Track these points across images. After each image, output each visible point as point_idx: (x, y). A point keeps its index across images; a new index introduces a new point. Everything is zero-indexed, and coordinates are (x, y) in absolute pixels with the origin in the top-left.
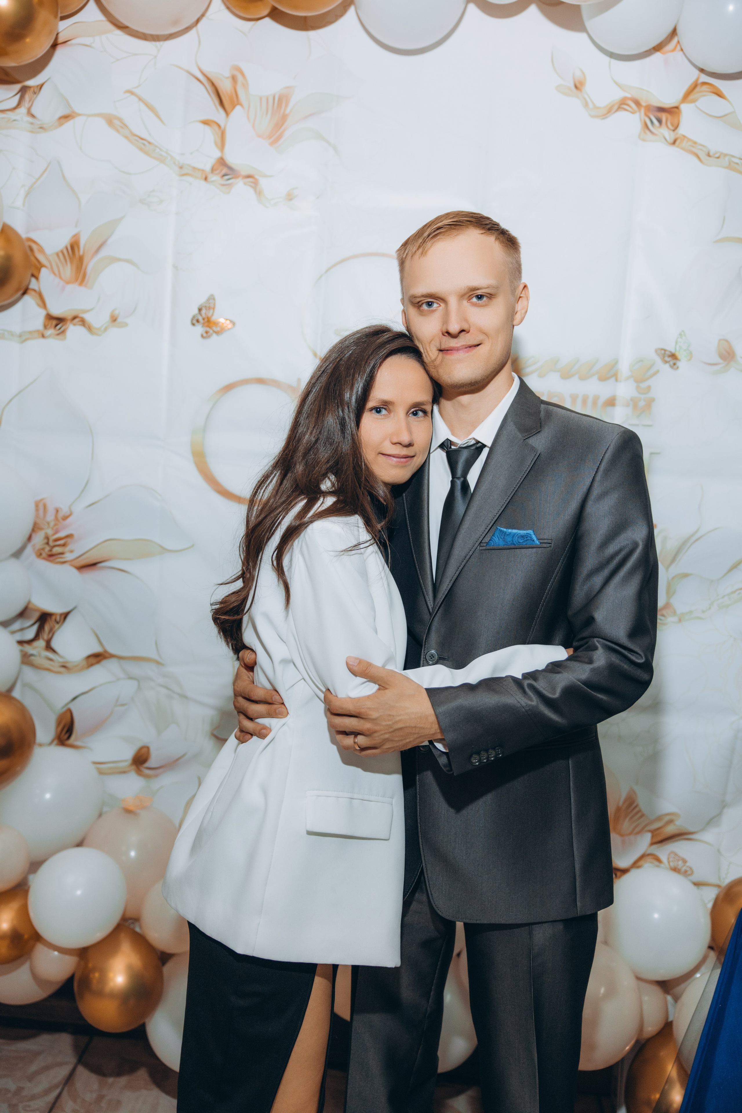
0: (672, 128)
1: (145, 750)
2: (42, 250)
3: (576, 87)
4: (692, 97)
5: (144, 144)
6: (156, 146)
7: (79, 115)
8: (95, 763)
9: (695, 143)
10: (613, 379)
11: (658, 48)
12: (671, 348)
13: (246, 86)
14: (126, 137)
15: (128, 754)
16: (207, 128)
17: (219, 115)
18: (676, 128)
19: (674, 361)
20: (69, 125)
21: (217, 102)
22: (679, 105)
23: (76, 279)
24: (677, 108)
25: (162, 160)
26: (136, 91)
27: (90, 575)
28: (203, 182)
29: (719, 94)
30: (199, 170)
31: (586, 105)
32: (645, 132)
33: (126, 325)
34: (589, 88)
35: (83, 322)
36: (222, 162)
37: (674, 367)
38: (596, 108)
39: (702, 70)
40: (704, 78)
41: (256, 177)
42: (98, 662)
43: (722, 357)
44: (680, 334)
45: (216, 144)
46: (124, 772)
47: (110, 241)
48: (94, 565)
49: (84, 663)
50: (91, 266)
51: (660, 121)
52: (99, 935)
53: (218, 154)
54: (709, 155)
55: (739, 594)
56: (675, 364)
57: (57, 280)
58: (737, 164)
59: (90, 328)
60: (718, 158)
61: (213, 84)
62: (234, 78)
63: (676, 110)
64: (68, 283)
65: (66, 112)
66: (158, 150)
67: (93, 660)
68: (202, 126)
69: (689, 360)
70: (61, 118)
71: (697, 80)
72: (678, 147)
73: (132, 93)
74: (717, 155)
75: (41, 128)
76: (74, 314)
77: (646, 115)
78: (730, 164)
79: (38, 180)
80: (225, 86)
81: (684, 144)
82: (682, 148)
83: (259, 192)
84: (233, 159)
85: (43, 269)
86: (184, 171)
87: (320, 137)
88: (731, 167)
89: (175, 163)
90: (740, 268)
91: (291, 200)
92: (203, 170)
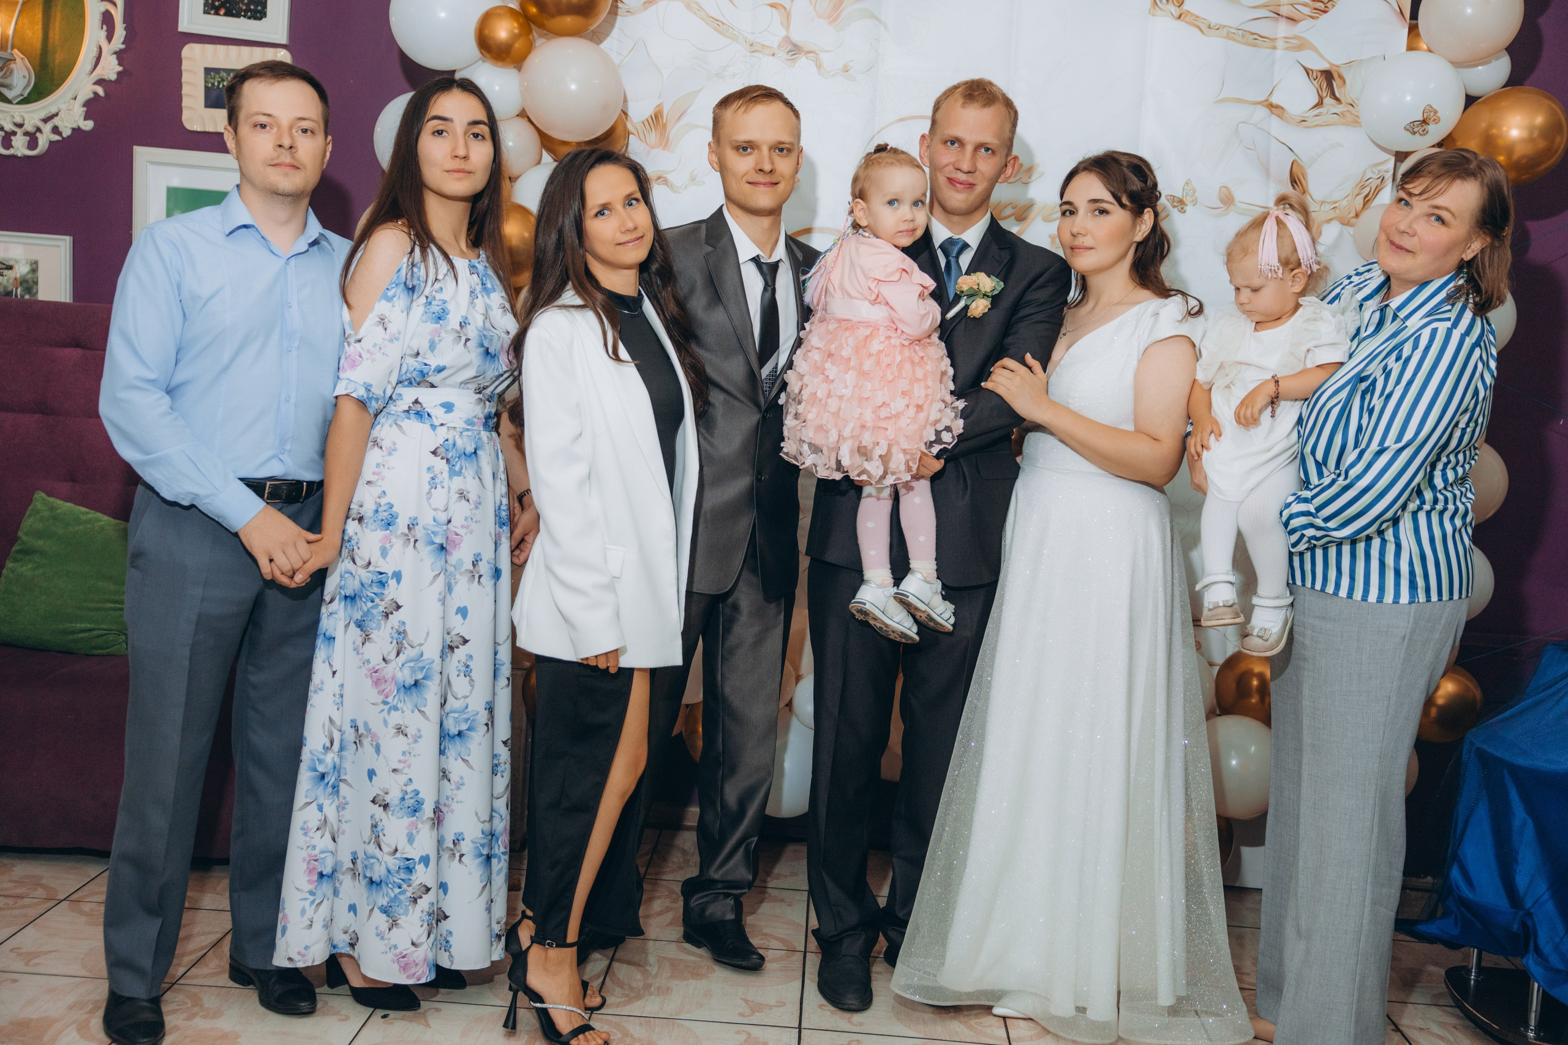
0: (1178, 5)
2: (630, 120)
5: (718, 25)
6: (729, 26)
9: (1198, 17)
12: (1179, 195)
14: (702, 19)
16: (774, 10)
19: (1182, 206)
20: (653, 8)
23: (660, 144)
25: (734, 38)
28: (771, 58)
30: (768, 47)
32: (1154, 8)
33: (704, 184)
35: (666, 182)
36: (787, 39)
37: (1182, 211)
41: (817, 52)
43: (1222, 201)
44: (1187, 183)
45: (782, 24)
47: (689, 111)
50: (673, 131)
53: (783, 33)
54: (1209, 27)
56: (1182, 208)
57: (644, 145)
58: (1234, 33)
59: (672, 188)
60: (1217, 29)
64: (653, 147)
68: (769, 8)
69: (1194, 205)
70: (645, 3)
72: (1182, 21)
74: (1216, 27)
75: (627, 11)
76: (659, 175)
78: (1227, 34)
79: (626, 57)
81: (1188, 18)
82: (1187, 22)
83: (819, 66)
84: (796, 38)
85: (631, 136)
86: (754, 48)
87: (873, 16)
88: (1229, 37)
89: (746, 41)
90: (1237, 125)
91: (847, 71)
92: (771, 47)
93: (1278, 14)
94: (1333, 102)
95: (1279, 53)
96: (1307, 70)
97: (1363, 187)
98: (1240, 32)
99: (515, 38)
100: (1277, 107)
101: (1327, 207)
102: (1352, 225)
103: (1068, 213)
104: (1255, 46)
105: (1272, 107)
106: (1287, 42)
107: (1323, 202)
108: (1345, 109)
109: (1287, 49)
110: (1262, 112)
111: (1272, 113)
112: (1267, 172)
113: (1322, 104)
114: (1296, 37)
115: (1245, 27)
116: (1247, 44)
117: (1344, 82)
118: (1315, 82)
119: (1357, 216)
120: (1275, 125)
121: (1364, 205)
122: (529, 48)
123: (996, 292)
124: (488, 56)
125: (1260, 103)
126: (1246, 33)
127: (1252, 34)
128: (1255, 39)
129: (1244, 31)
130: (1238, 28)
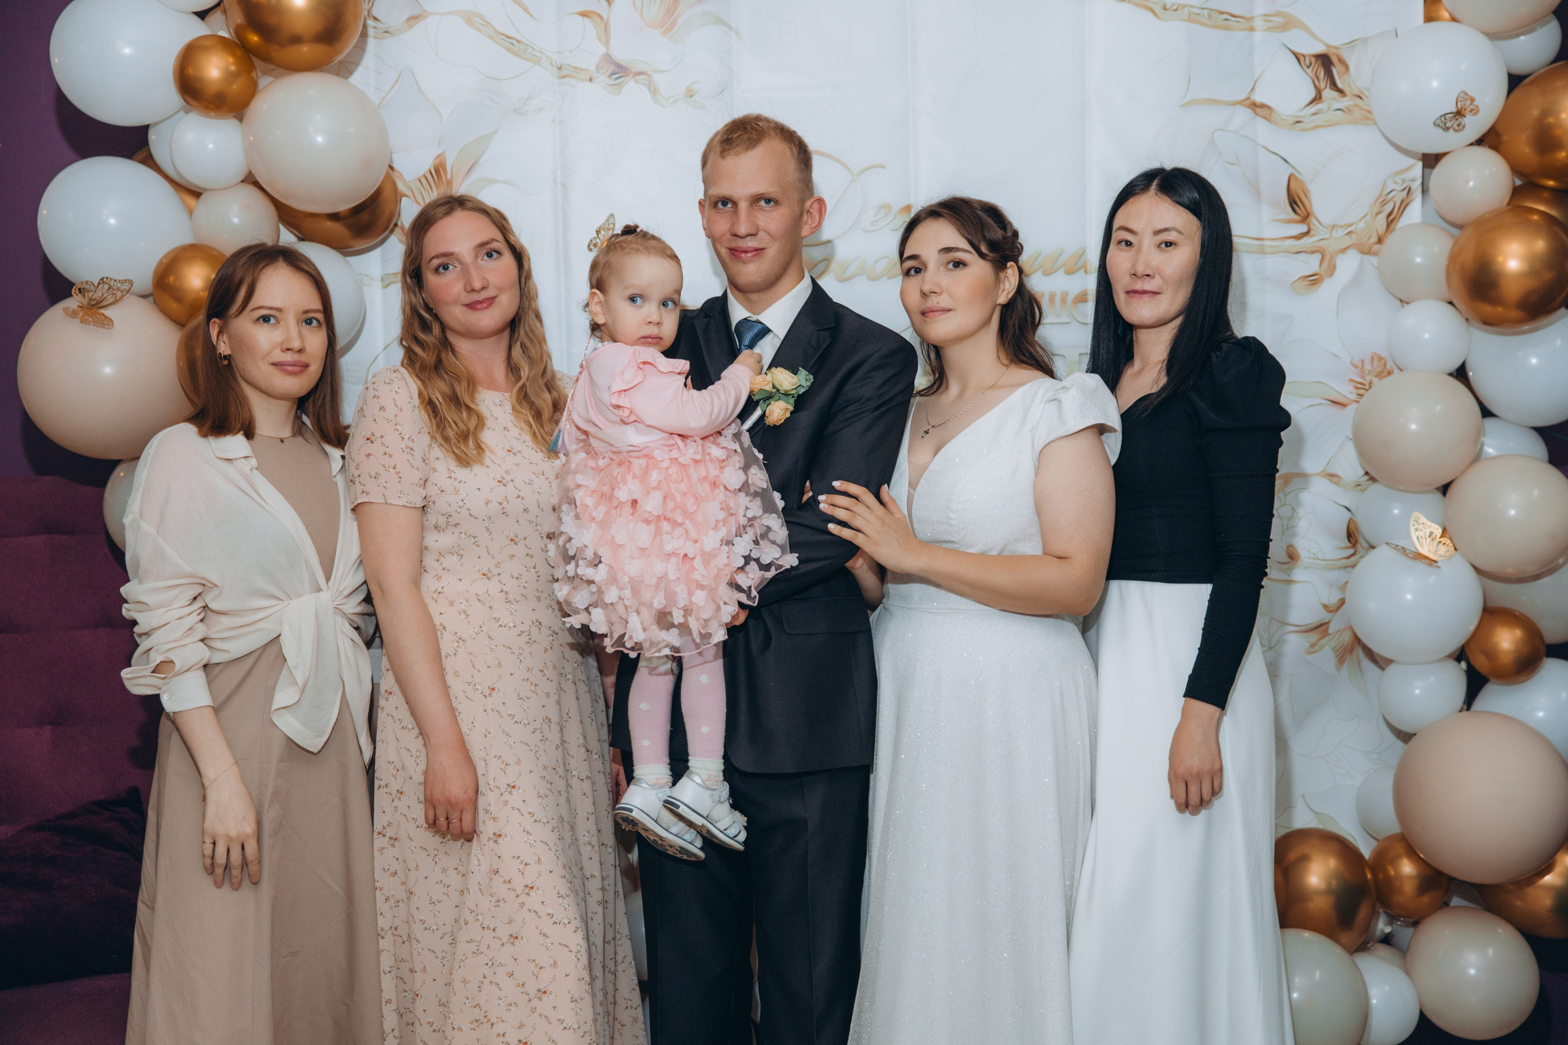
2: (402, 178)
5: (512, 44)
6: (527, 45)
7: (431, 14)
10: (1083, 270)
14: (489, 37)
16: (586, 19)
17: (599, 4)
20: (420, 26)
25: (536, 61)
28: (588, 84)
30: (582, 70)
36: (608, 58)
41: (650, 73)
45: (599, 38)
47: (482, 161)
53: (601, 50)
54: (1165, 8)
58: (1198, 14)
60: (1176, 10)
65: (415, 12)
68: (580, 18)
70: (409, 19)
72: (1128, 2)
74: (1175, 8)
75: (386, 32)
78: (1190, 15)
79: (388, 93)
82: (1135, 5)
83: (654, 91)
84: (621, 55)
85: (404, 199)
86: (564, 73)
87: (720, 21)
88: (1191, 19)
89: (552, 64)
90: (1213, 134)
91: (692, 96)
92: (586, 70)
94: (1335, 94)
95: (1258, 35)
96: (1297, 57)
97: (1384, 203)
98: (1206, 12)
99: (230, 77)
100: (1263, 106)
101: (1340, 233)
102: (1375, 254)
104: (1226, 28)
105: (1257, 107)
106: (1267, 21)
107: (1334, 227)
108: (1351, 103)
109: (1268, 29)
110: (1244, 113)
111: (1257, 114)
112: (1256, 192)
113: (1320, 98)
114: (1278, 14)
115: (1210, 5)
116: (1216, 27)
117: (1347, 68)
118: (1309, 71)
119: (1380, 241)
120: (1262, 130)
121: (1388, 225)
122: (252, 91)
124: (195, 103)
125: (1240, 103)
126: (1213, 12)
127: (1222, 13)
128: (1226, 20)
129: (1211, 10)
130: (1203, 7)
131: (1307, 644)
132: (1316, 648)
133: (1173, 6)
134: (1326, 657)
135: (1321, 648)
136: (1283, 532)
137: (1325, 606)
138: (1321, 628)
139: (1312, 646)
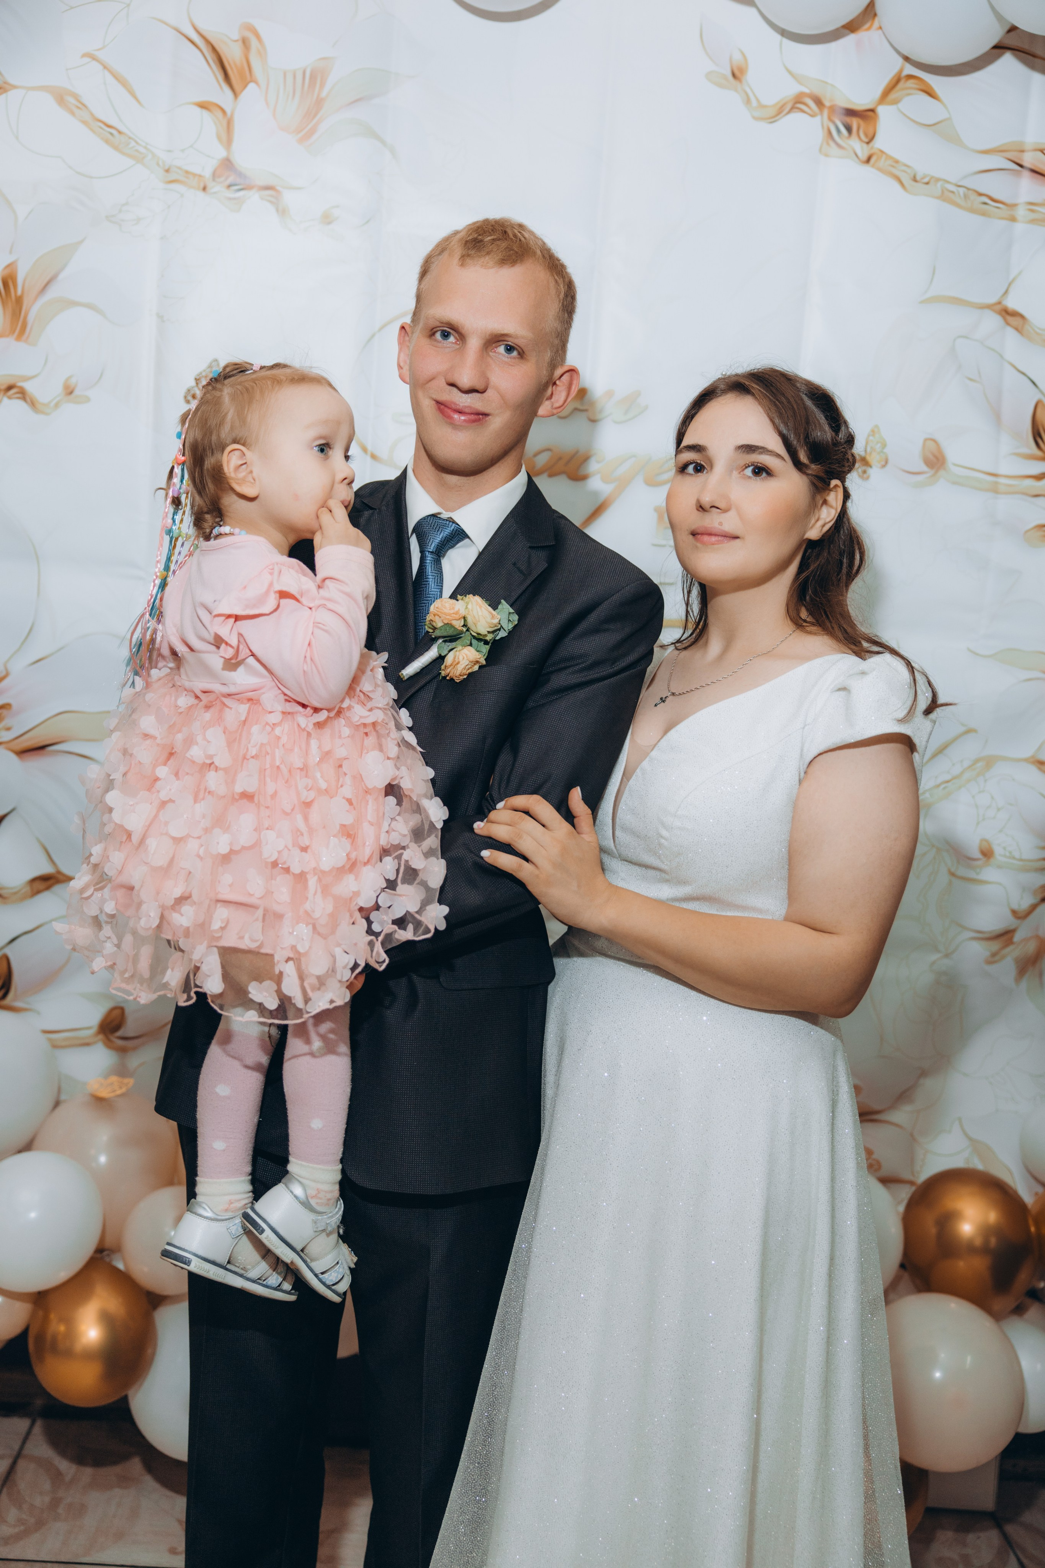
0: (866, 140)
1: (117, 1012)
3: (734, 75)
4: (893, 96)
5: (111, 134)
6: (130, 138)
7: (14, 87)
8: (46, 1032)
9: (897, 162)
11: (851, 27)
13: (263, 54)
14: (85, 123)
15: (93, 1016)
16: (205, 113)
17: (222, 96)
18: (871, 139)
19: (864, 468)
21: (220, 77)
22: (876, 107)
23: (12, 331)
24: (872, 111)
25: (139, 158)
26: (100, 55)
27: (36, 763)
28: (201, 194)
29: (930, 93)
30: (195, 175)
31: (748, 101)
32: (828, 144)
33: (87, 400)
34: (751, 77)
35: (23, 395)
36: (227, 164)
37: (864, 476)
38: (761, 106)
39: (907, 59)
40: (910, 70)
41: (278, 188)
42: (48, 888)
43: (928, 463)
44: (873, 431)
45: (219, 138)
46: (87, 1044)
47: (61, 276)
48: (42, 748)
49: (28, 889)
50: (34, 311)
51: (849, 129)
52: (63, 1275)
53: (222, 153)
54: (915, 179)
55: (945, 788)
56: (865, 472)
58: (953, 192)
59: (33, 404)
60: (927, 183)
61: (214, 50)
62: (245, 42)
63: (870, 113)
66: (133, 144)
67: (39, 885)
68: (198, 110)
69: (884, 466)
71: (901, 71)
72: (873, 166)
73: (94, 58)
74: (926, 180)
76: (11, 381)
77: (830, 119)
78: (943, 192)
80: (233, 54)
81: (882, 163)
82: (880, 170)
83: (282, 212)
84: (245, 162)
86: (172, 177)
87: (372, 134)
88: (945, 197)
89: (158, 164)
90: (955, 340)
91: (329, 223)
92: (200, 176)
93: (1021, 166)
95: (1019, 228)
98: (961, 190)
100: (1015, 314)
103: (691, 469)
104: (984, 214)
105: (1007, 314)
106: (1032, 211)
109: (1032, 221)
110: (993, 320)
111: (1008, 324)
112: (997, 417)
115: (971, 183)
116: (972, 210)
120: (1011, 343)
123: (502, 634)
125: (989, 307)
126: (970, 192)
127: (981, 195)
128: (985, 203)
129: (968, 189)
130: (960, 184)
131: (988, 954)
132: (997, 958)
133: (923, 178)
134: (1007, 967)
135: (1003, 957)
136: (978, 823)
137: (1014, 912)
138: (1005, 936)
139: (994, 955)
